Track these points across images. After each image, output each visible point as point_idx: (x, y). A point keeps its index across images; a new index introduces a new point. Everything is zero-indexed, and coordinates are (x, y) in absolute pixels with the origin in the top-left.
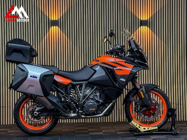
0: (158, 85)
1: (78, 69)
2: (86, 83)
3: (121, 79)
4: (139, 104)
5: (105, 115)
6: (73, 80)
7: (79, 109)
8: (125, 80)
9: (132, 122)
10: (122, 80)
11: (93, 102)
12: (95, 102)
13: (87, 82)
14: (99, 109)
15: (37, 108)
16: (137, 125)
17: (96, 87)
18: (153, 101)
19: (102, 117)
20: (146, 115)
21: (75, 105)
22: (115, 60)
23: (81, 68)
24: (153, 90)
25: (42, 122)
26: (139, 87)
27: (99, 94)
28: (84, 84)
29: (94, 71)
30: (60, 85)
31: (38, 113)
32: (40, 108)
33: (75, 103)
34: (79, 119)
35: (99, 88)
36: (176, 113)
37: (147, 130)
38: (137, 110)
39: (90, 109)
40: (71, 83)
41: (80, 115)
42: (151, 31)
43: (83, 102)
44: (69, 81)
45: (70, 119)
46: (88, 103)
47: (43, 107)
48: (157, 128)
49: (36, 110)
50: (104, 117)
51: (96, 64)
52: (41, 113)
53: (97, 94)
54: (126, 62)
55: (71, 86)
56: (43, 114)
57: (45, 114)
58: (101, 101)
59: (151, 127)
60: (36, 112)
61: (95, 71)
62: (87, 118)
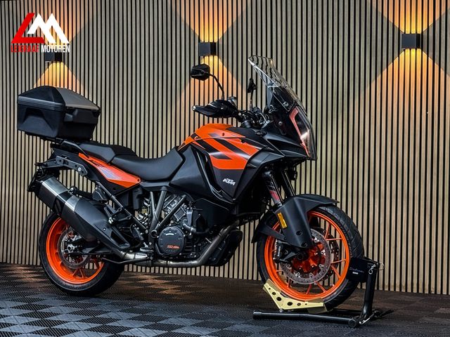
0: (339, 200)
1: (160, 156)
2: (166, 186)
3: (225, 180)
4: (280, 242)
6: (143, 179)
7: (150, 244)
8: (234, 184)
9: (266, 285)
10: (228, 182)
11: (176, 231)
12: (179, 232)
13: (167, 184)
14: (193, 247)
16: (274, 294)
17: (184, 196)
20: (298, 271)
21: (142, 235)
22: (223, 134)
26: (277, 201)
27: (191, 213)
28: (163, 188)
29: (182, 160)
33: (142, 230)
37: (295, 306)
38: (276, 256)
39: (169, 247)
40: (138, 186)
42: (431, 61)
43: (158, 230)
45: (131, 265)
46: (165, 232)
48: (321, 304)
52: (80, 248)
53: (188, 213)
54: (243, 141)
58: (192, 229)
59: (309, 301)
60: (71, 246)
61: (184, 160)
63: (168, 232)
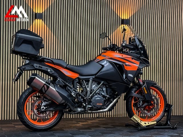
0: (157, 82)
3: (129, 75)
4: (141, 99)
5: (110, 110)
7: (87, 103)
8: (132, 76)
9: (134, 117)
11: (100, 97)
12: (102, 97)
13: (94, 77)
14: (105, 104)
15: (43, 103)
16: (138, 120)
17: (103, 82)
18: (153, 97)
19: (106, 112)
21: (83, 100)
22: (122, 56)
23: (85, 63)
24: (153, 86)
25: (47, 118)
26: (142, 83)
27: (105, 89)
28: (91, 79)
29: (101, 66)
30: (68, 79)
31: (45, 108)
32: (46, 102)
34: (85, 114)
35: (106, 83)
36: (172, 108)
37: (147, 124)
38: (139, 105)
39: (97, 104)
40: (78, 78)
41: (87, 110)
43: (91, 97)
44: (77, 76)
46: (95, 98)
47: (50, 102)
48: (155, 122)
49: (43, 104)
50: (109, 112)
51: (103, 59)
52: (48, 108)
53: (103, 89)
54: (132, 59)
55: (78, 81)
56: (50, 109)
57: (51, 109)
58: (108, 96)
59: (151, 122)
60: (43, 107)
61: (103, 66)
62: (92, 113)
63: (97, 98)
